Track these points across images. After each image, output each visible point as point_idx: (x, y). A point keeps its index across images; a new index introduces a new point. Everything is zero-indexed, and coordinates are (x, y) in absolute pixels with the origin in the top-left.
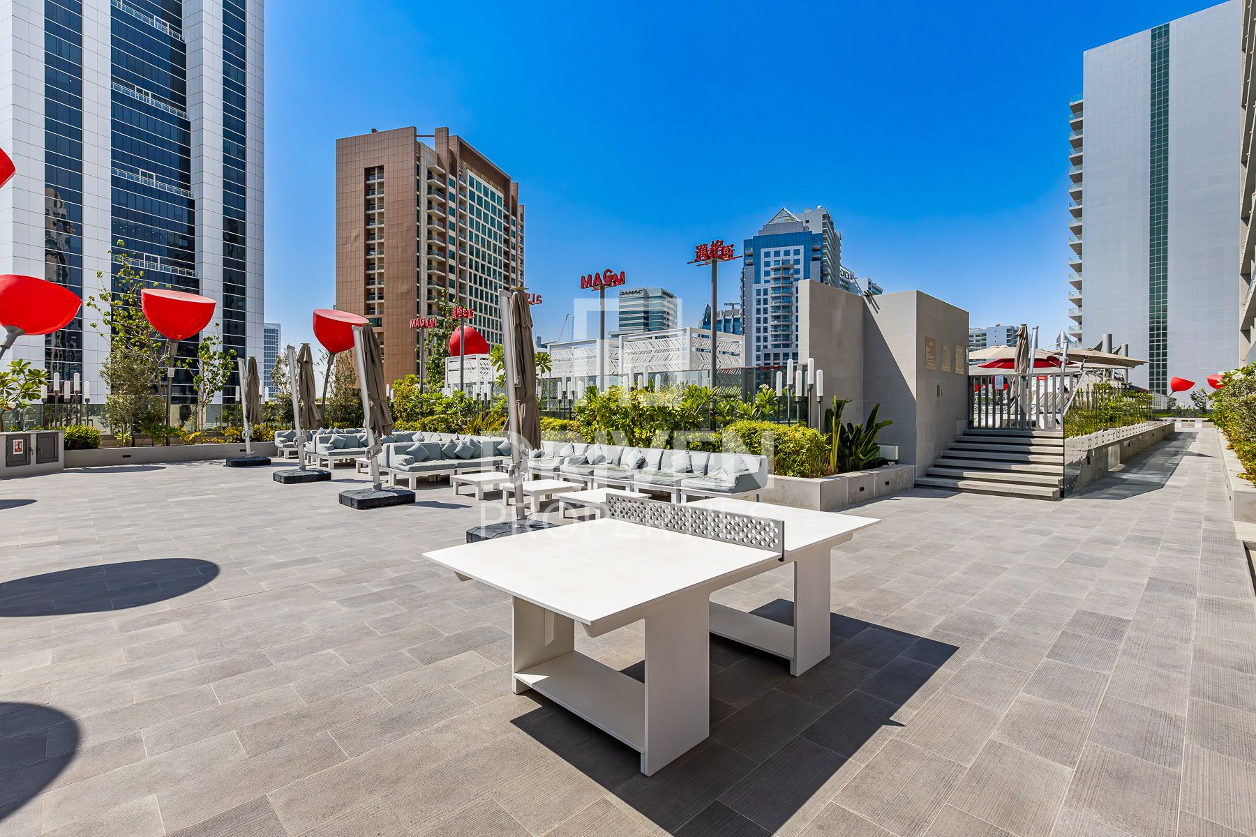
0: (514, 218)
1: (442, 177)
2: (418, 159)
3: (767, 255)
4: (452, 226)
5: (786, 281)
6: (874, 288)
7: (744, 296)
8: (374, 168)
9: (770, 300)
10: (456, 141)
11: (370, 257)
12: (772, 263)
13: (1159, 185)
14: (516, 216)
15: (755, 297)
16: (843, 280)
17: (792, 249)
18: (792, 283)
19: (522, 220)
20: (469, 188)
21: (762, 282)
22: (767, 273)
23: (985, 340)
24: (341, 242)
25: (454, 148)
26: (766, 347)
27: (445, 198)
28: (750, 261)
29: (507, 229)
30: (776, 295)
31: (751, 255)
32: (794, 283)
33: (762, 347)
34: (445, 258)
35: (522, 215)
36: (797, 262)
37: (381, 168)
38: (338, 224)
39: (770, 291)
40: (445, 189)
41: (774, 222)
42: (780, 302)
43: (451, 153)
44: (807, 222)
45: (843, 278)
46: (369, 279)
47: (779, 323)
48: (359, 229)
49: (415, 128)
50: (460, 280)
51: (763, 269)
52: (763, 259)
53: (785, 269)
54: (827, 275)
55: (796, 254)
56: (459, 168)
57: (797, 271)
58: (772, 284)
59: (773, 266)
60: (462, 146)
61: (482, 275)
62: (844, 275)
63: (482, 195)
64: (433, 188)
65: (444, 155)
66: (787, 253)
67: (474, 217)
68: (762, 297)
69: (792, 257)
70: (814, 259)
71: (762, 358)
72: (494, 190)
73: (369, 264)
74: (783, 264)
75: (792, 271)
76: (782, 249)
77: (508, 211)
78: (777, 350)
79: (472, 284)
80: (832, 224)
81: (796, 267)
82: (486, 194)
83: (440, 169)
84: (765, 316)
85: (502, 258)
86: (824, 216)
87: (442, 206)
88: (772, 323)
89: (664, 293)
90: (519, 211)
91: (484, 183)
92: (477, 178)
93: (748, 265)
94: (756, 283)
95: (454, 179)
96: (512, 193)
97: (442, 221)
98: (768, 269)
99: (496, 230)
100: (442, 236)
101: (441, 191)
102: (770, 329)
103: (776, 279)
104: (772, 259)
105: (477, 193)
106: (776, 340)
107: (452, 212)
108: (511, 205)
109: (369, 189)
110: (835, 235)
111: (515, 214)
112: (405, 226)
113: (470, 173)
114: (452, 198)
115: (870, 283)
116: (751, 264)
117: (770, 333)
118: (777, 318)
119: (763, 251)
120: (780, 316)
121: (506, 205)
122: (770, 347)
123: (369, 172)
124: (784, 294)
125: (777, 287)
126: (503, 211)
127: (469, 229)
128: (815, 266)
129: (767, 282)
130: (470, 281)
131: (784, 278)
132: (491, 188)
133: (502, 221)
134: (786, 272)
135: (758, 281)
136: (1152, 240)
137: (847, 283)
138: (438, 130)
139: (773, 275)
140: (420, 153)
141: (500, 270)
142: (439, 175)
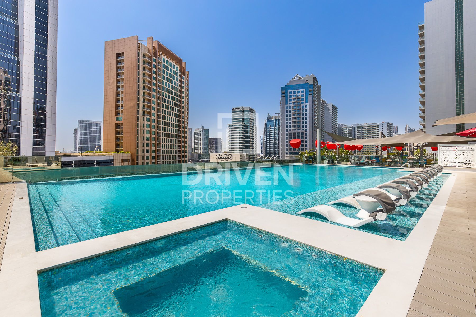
0: (184, 76)
1: (150, 58)
2: (139, 50)
3: (291, 93)
4: (154, 78)
5: (298, 104)
6: (334, 107)
7: (281, 110)
8: (120, 53)
9: (292, 111)
10: (156, 43)
11: (118, 91)
12: (293, 96)
13: (459, 59)
14: (185, 76)
15: (285, 110)
16: (322, 104)
17: (301, 90)
18: (300, 104)
19: (188, 77)
20: (163, 63)
21: (289, 104)
22: (291, 100)
23: (378, 128)
24: (106, 85)
25: (156, 45)
26: (290, 130)
27: (151, 67)
28: (283, 95)
29: (180, 81)
30: (294, 109)
31: (284, 93)
32: (301, 104)
33: (288, 130)
34: (151, 92)
35: (188, 76)
36: (303, 96)
37: (123, 53)
38: (105, 77)
39: (292, 108)
40: (151, 63)
41: (293, 80)
42: (296, 112)
43: (154, 48)
44: (307, 80)
45: (322, 103)
46: (117, 100)
47: (295, 120)
48: (113, 79)
49: (137, 36)
50: (158, 101)
51: (289, 98)
52: (289, 95)
53: (298, 98)
54: (315, 101)
55: (302, 93)
56: (158, 54)
57: (303, 99)
58: (293, 105)
59: (293, 97)
60: (159, 45)
61: (168, 99)
62: (322, 102)
63: (169, 66)
64: (146, 62)
65: (151, 48)
66: (299, 92)
67: (165, 75)
68: (288, 110)
69: (301, 94)
70: (310, 95)
71: (289, 134)
72: (175, 64)
73: (118, 94)
74: (297, 97)
75: (301, 99)
76: (296, 91)
77: (181, 73)
78: (295, 131)
79: (164, 103)
80: (317, 81)
81: (302, 98)
82: (171, 66)
83: (149, 54)
84: (290, 117)
85: (178, 93)
86: (314, 78)
87: (150, 70)
88: (293, 120)
89: (250, 109)
90: (186, 74)
91: (170, 61)
92: (166, 59)
93: (283, 97)
94: (286, 104)
95: (155, 58)
96: (183, 66)
97: (150, 76)
98: (291, 98)
99: (175, 81)
100: (150, 82)
101: (149, 64)
102: (292, 123)
103: (294, 103)
104: (293, 94)
105: (166, 65)
106: (294, 127)
107: (155, 72)
108: (182, 71)
109: (118, 62)
110: (318, 86)
111: (184, 74)
112: (133, 78)
113: (163, 56)
114: (155, 66)
115: (332, 105)
116: (284, 97)
117: (292, 124)
118: (294, 118)
119: (289, 91)
120: (296, 118)
121: (180, 71)
122: (292, 130)
123: (118, 55)
124: (297, 109)
125: (295, 106)
126: (179, 73)
127: (162, 80)
128: (310, 98)
129: (290, 104)
130: (163, 102)
131: (298, 102)
132: (173, 63)
133: (178, 77)
134: (298, 100)
135: (287, 103)
136: (456, 83)
137: (323, 105)
138: (148, 38)
139: (293, 101)
140: (139, 47)
141: (177, 98)
142: (148, 57)
